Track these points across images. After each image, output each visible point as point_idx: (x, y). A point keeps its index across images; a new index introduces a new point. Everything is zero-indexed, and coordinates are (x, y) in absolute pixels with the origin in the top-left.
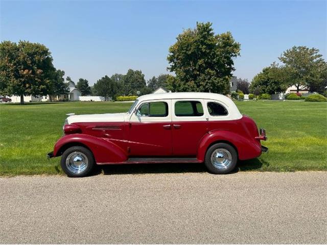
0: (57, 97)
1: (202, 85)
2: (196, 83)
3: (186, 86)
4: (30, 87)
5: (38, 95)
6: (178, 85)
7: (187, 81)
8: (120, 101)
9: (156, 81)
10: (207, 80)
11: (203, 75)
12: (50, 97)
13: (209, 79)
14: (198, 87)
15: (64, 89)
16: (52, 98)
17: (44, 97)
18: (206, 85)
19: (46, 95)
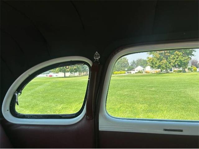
0: (83, 73)
1: (172, 62)
2: (168, 61)
3: (161, 63)
4: (68, 68)
5: (73, 72)
6: (155, 63)
7: (161, 60)
8: (116, 74)
9: (135, 62)
10: (176, 59)
11: (173, 56)
12: (79, 73)
13: (177, 58)
14: (169, 64)
15: (86, 69)
16: (80, 74)
17: (76, 73)
18: (176, 62)
19: (77, 72)
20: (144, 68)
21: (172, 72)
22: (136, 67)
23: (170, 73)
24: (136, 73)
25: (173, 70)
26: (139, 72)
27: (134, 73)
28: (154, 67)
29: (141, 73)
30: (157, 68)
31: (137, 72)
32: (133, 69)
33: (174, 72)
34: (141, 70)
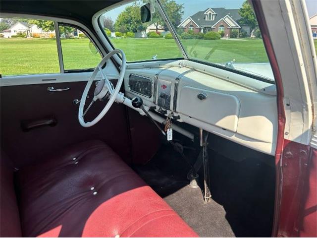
20: (29, 28)
21: (78, 37)
22: (13, 25)
23: (74, 38)
24: (12, 37)
25: (78, 34)
26: (21, 35)
27: (10, 37)
28: (43, 27)
29: (23, 37)
30: (48, 28)
31: (15, 34)
32: (6, 29)
33: (80, 38)
34: (24, 33)
